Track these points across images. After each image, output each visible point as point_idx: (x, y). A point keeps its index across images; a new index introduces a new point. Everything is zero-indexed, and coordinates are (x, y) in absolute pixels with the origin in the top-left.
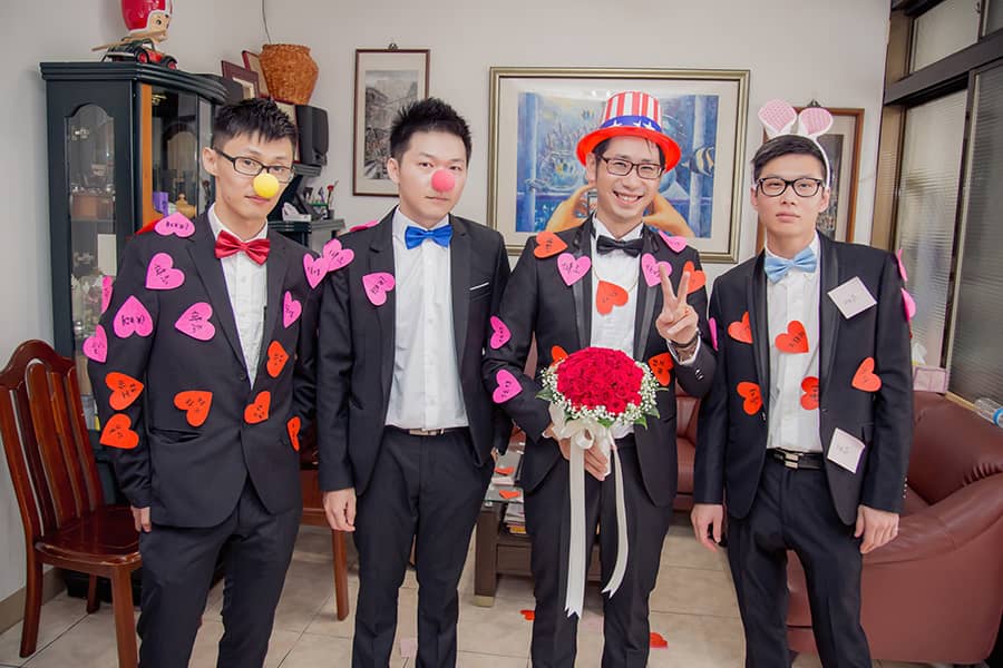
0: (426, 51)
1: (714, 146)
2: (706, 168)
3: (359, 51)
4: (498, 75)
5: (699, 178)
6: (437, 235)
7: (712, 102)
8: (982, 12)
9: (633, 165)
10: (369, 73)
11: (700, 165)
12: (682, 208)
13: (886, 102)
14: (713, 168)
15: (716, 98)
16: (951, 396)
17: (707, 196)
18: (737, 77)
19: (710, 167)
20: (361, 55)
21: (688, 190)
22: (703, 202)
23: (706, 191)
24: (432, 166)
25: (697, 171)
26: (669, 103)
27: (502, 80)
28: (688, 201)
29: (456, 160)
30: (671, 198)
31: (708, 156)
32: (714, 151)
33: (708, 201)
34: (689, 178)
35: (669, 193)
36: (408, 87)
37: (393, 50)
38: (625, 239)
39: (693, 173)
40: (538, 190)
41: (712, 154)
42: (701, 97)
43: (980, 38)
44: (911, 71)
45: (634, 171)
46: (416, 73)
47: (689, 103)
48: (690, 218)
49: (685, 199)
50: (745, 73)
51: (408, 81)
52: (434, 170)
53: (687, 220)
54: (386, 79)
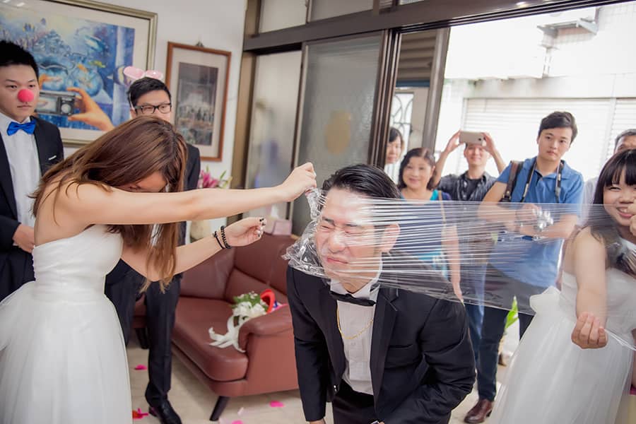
2: (126, 81)
5: (120, 89)
6: (26, 128)
7: (129, 32)
8: (307, 6)
11: (121, 78)
13: (245, 49)
15: (133, 31)
16: (294, 237)
19: (128, 81)
21: (112, 97)
22: (123, 106)
24: (16, 87)
25: (119, 83)
26: (98, 29)
28: (112, 105)
29: (31, 81)
33: (126, 106)
34: (113, 87)
35: (98, 98)
39: (115, 85)
42: (123, 28)
43: (307, 22)
44: (259, 32)
47: (113, 31)
49: (110, 103)
50: (153, 15)
52: (18, 90)
53: (111, 118)
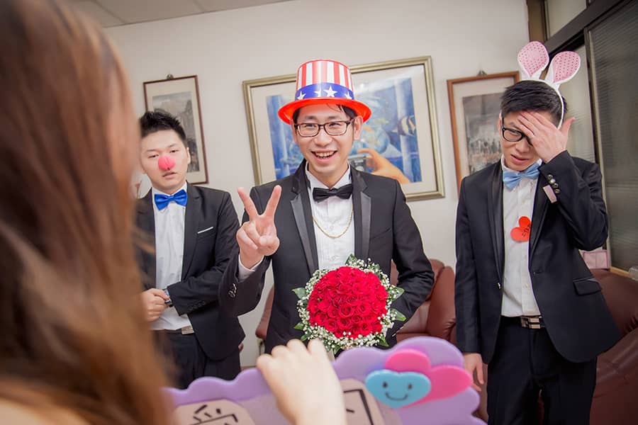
0: (194, 77)
1: (414, 114)
2: (411, 131)
3: (145, 83)
4: (249, 86)
5: (406, 139)
7: (407, 83)
9: (320, 126)
10: (155, 98)
11: (406, 129)
12: (398, 163)
14: (415, 130)
15: (410, 81)
16: (614, 270)
17: (414, 151)
18: (421, 62)
19: (413, 129)
20: (147, 85)
21: (399, 149)
22: (412, 156)
23: (413, 147)
24: (157, 156)
25: (404, 134)
27: (253, 89)
28: (401, 158)
30: (388, 156)
31: (410, 122)
32: (414, 118)
33: (416, 155)
34: (399, 141)
35: (387, 153)
36: (185, 104)
37: (170, 79)
38: (336, 187)
39: (401, 137)
40: (290, 165)
41: (413, 120)
44: (548, 37)
45: (322, 131)
46: (189, 94)
48: (404, 169)
49: (398, 155)
50: (426, 59)
51: (185, 100)
52: (158, 159)
53: (402, 170)
54: (168, 101)
